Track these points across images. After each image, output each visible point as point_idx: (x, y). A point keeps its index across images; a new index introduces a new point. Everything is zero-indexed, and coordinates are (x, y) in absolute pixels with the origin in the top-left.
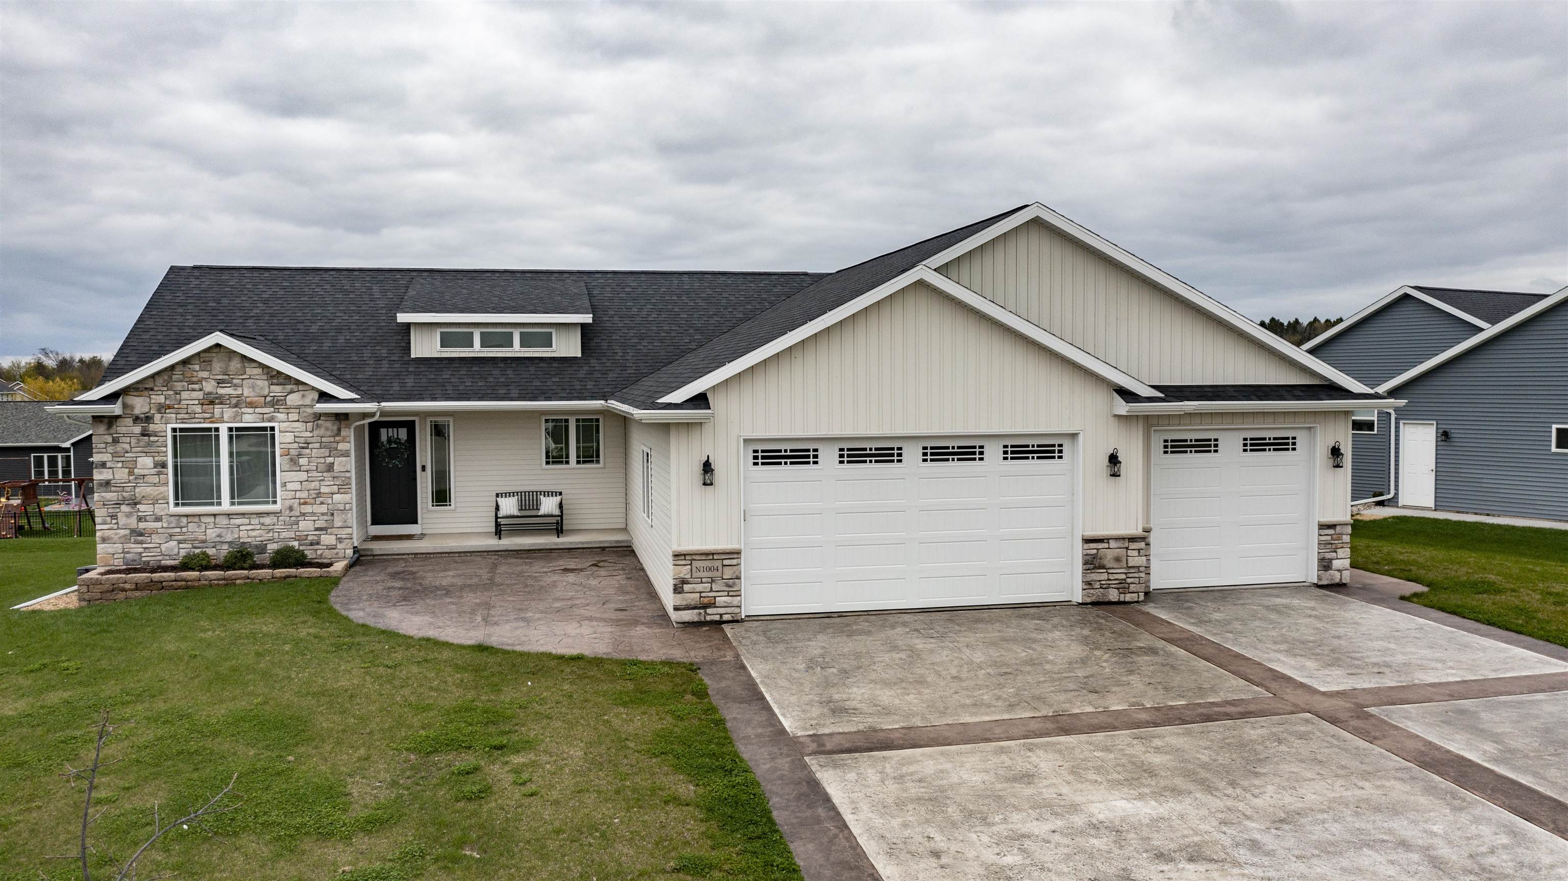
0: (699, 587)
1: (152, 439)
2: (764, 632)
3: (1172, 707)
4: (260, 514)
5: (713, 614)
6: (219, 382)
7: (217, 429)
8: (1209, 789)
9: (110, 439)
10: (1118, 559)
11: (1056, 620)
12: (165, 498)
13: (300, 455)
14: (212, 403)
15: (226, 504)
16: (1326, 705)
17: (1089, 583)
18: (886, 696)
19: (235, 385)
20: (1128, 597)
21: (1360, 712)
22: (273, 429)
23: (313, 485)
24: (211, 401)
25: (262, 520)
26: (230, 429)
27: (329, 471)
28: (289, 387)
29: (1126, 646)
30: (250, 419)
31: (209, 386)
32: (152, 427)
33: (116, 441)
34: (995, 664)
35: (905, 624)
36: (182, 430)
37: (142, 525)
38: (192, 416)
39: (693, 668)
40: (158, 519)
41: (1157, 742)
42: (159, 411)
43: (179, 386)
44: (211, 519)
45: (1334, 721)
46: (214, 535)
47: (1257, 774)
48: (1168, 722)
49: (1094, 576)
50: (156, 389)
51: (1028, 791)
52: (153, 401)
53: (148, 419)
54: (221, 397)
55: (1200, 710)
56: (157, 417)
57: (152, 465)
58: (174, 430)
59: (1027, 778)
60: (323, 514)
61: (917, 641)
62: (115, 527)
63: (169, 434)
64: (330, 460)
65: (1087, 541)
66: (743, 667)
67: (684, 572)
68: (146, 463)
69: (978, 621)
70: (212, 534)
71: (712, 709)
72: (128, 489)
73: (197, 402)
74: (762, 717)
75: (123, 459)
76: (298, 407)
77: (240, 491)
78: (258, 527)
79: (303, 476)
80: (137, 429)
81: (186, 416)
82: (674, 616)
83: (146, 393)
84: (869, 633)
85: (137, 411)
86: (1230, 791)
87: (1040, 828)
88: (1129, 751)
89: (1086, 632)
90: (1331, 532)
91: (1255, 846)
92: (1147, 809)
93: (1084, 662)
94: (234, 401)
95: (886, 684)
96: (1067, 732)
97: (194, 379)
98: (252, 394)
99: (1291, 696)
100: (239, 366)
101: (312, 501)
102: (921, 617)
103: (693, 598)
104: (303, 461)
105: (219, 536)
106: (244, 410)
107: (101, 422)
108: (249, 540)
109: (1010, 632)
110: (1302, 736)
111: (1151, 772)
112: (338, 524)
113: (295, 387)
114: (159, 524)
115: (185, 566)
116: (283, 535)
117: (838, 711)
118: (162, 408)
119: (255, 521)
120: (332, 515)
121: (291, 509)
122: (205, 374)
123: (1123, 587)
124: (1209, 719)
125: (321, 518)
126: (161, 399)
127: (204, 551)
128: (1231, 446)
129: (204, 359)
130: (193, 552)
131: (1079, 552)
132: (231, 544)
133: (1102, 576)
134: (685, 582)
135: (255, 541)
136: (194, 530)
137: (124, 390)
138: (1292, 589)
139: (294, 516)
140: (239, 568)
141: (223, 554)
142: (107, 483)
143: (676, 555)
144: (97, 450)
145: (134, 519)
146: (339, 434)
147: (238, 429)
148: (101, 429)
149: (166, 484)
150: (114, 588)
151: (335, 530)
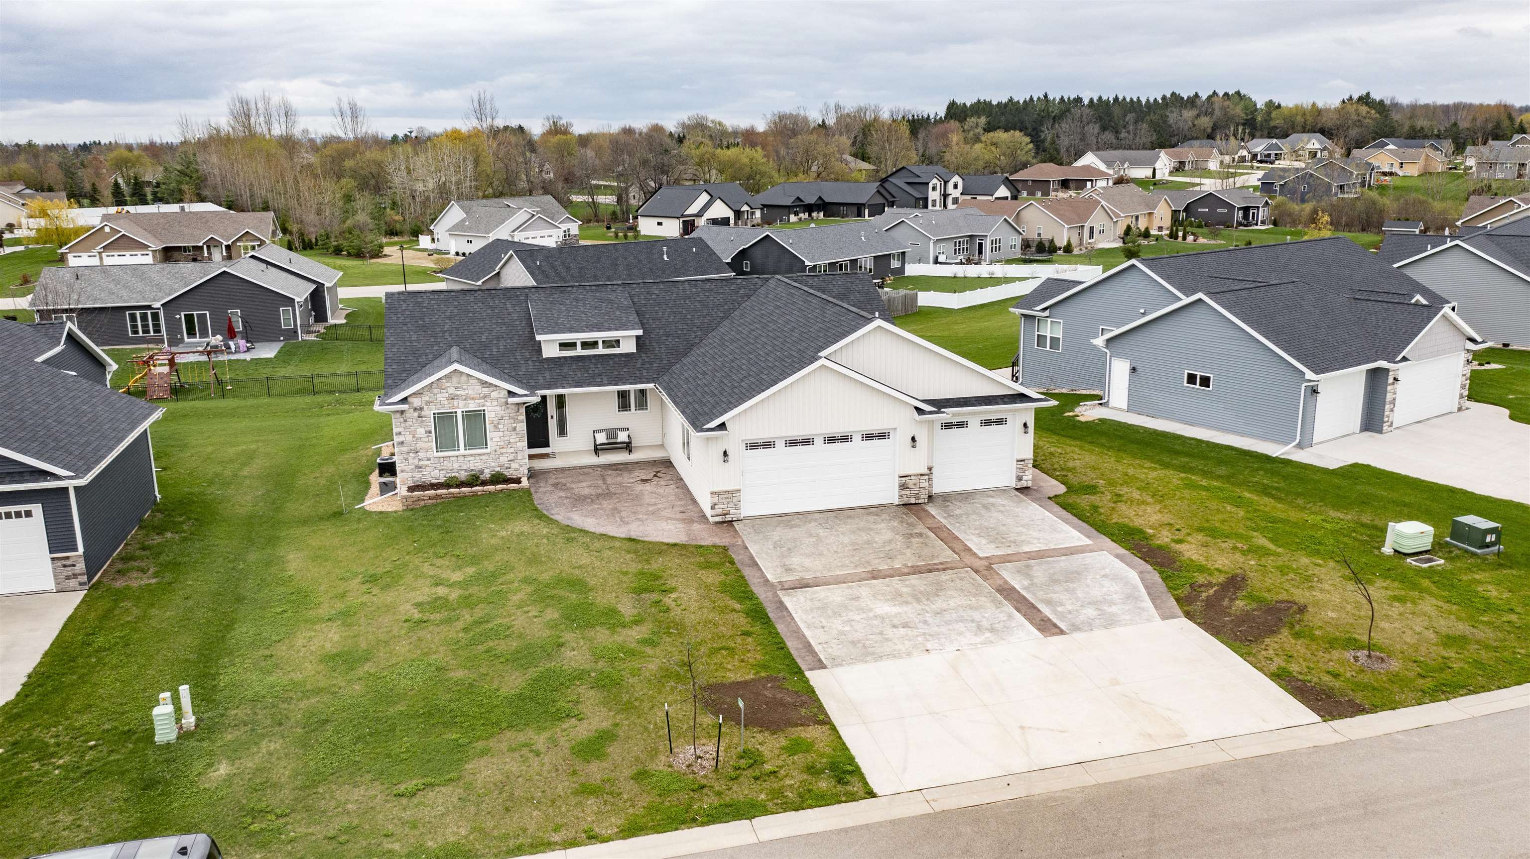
0: (722, 506)
1: (423, 419)
2: (753, 526)
3: (918, 566)
4: (480, 455)
5: (728, 518)
6: (456, 389)
7: (456, 412)
8: (919, 601)
9: (402, 422)
10: (915, 484)
11: (884, 516)
12: (432, 449)
13: (499, 423)
14: (453, 399)
15: (462, 451)
16: (978, 564)
17: (901, 496)
18: (807, 562)
19: (464, 389)
20: (920, 501)
21: (989, 568)
22: (484, 410)
23: (506, 438)
25: (481, 458)
26: (462, 412)
27: (515, 430)
28: (492, 389)
29: (910, 532)
30: (472, 406)
31: (451, 391)
32: (423, 413)
33: (405, 421)
34: (853, 544)
35: (815, 520)
36: (438, 413)
37: (421, 463)
38: (443, 406)
39: (725, 549)
40: (429, 459)
41: (907, 582)
42: (426, 404)
43: (435, 391)
44: (455, 458)
45: (977, 571)
47: (938, 596)
48: (914, 573)
49: (903, 493)
50: (425, 393)
51: (856, 604)
52: (423, 400)
53: (421, 409)
54: (457, 395)
55: (929, 567)
56: (426, 407)
57: (424, 432)
58: (434, 414)
59: (857, 598)
60: (512, 453)
61: (821, 531)
62: (406, 465)
63: (432, 416)
64: (515, 425)
65: (901, 477)
66: (747, 548)
67: (716, 500)
68: (421, 431)
69: (849, 517)
70: (456, 466)
71: (738, 571)
72: (413, 445)
73: (445, 399)
74: (758, 574)
75: (409, 430)
76: (497, 399)
77: (470, 445)
78: (480, 461)
79: (501, 434)
80: (416, 414)
81: (440, 406)
82: (711, 520)
83: (420, 396)
84: (799, 526)
85: (415, 405)
86: (926, 603)
87: (857, 618)
88: (896, 586)
89: (896, 524)
90: (1023, 463)
91: (925, 622)
92: (896, 610)
93: (890, 541)
94: (464, 398)
95: (808, 556)
96: (875, 578)
97: (444, 388)
98: (473, 393)
99: (968, 559)
100: (466, 380)
101: (506, 446)
102: (822, 515)
103: (720, 511)
104: (500, 426)
105: (460, 467)
106: (470, 401)
107: (398, 412)
108: (476, 469)
109: (862, 524)
110: (961, 579)
111: (901, 596)
112: (519, 457)
113: (495, 390)
114: (429, 462)
115: (447, 485)
116: (492, 464)
117: (788, 570)
119: (478, 458)
120: (517, 453)
121: (496, 451)
122: (449, 384)
123: (917, 496)
124: (930, 571)
125: (510, 455)
126: (427, 398)
127: (453, 475)
128: (974, 423)
129: (448, 377)
130: (448, 475)
131: (897, 482)
132: (466, 470)
133: (907, 492)
134: (715, 504)
135: (478, 468)
136: (447, 464)
137: (409, 396)
138: (1002, 491)
139: (497, 454)
140: (477, 485)
141: (463, 476)
142: (402, 443)
143: (712, 493)
144: (397, 426)
145: (417, 460)
146: (518, 412)
147: (466, 411)
148: (398, 415)
149: (432, 442)
150: (417, 500)
151: (518, 461)
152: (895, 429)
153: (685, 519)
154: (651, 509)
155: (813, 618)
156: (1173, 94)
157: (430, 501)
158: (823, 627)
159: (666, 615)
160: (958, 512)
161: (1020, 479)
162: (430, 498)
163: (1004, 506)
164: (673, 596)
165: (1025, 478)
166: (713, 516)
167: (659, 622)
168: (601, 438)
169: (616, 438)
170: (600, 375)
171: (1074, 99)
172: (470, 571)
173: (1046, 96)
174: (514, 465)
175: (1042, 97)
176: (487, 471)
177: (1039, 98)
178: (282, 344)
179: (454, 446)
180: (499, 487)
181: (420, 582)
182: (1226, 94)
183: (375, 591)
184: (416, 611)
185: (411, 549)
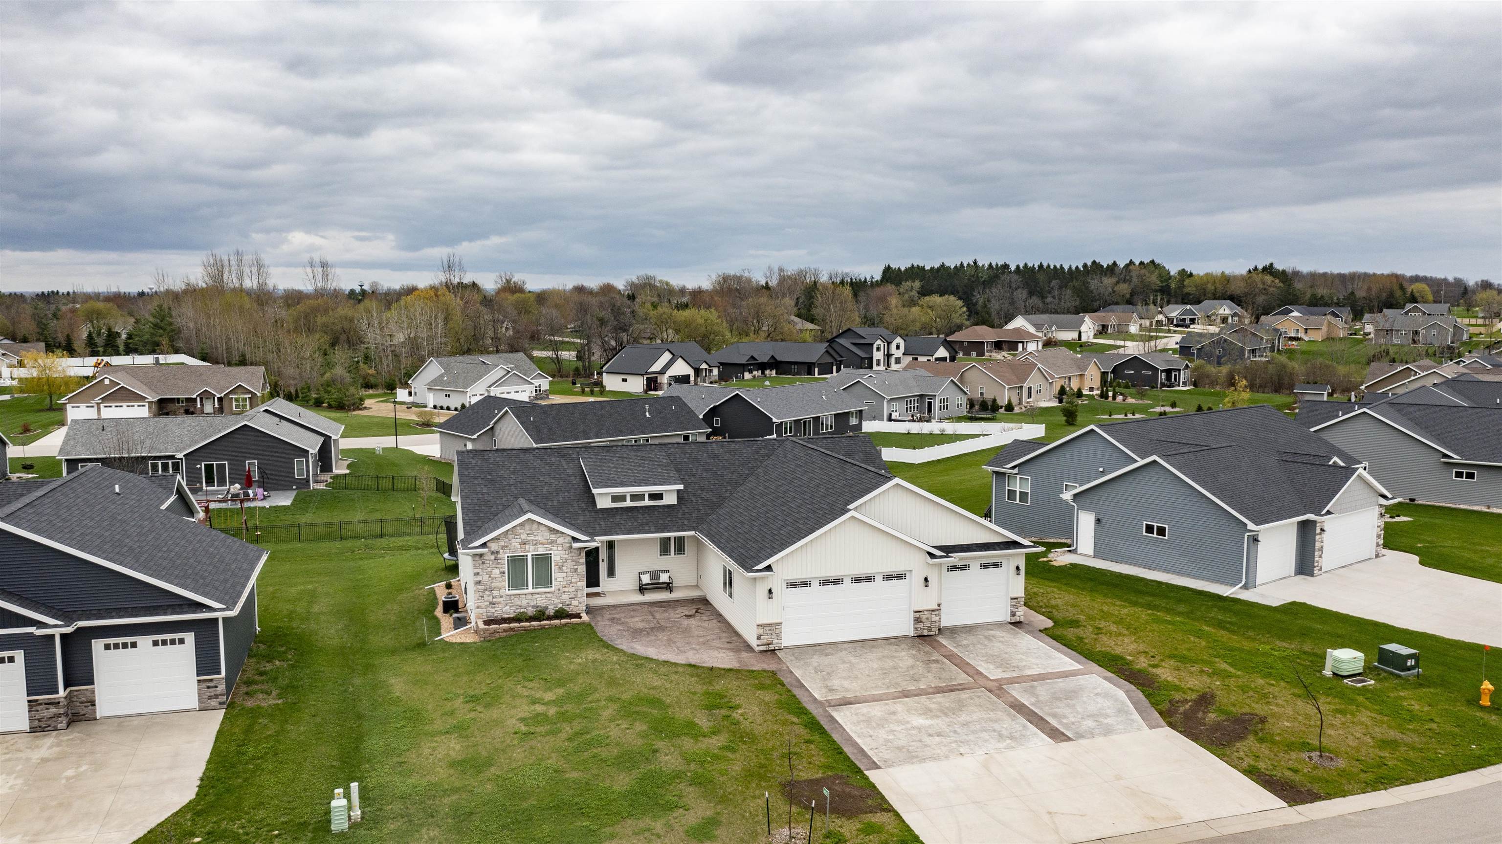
0: (767, 637)
1: (499, 561)
2: (793, 654)
3: (940, 687)
4: (545, 593)
5: (771, 647)
6: (528, 535)
7: (527, 556)
8: (946, 715)
9: (481, 562)
10: (927, 619)
11: (903, 646)
12: (504, 587)
13: (563, 565)
14: (525, 544)
15: (530, 589)
16: (990, 685)
17: (916, 629)
18: (846, 684)
19: (535, 535)
20: (932, 633)
21: (1000, 688)
22: (551, 554)
23: (568, 579)
24: (524, 543)
25: (547, 595)
26: (532, 555)
27: (576, 571)
28: (558, 535)
29: (928, 659)
30: (541, 550)
31: (524, 537)
32: (499, 556)
33: (483, 563)
34: (882, 669)
35: (845, 649)
36: (511, 556)
37: (495, 600)
38: (516, 550)
39: (774, 673)
40: (501, 597)
41: (934, 700)
42: (502, 549)
43: (510, 537)
44: (524, 596)
45: (990, 691)
46: (526, 603)
47: (961, 710)
48: (938, 692)
49: (918, 626)
50: (502, 539)
51: (895, 717)
52: (500, 545)
53: (497, 552)
54: (529, 541)
55: (949, 688)
56: (501, 551)
57: (499, 573)
58: (508, 557)
59: (894, 713)
60: (573, 591)
61: (852, 658)
62: (483, 601)
63: (506, 559)
64: (576, 567)
65: (915, 612)
66: (792, 672)
67: (761, 632)
68: (496, 571)
69: (874, 647)
70: (524, 602)
71: (790, 691)
72: (489, 584)
73: (518, 544)
74: (806, 694)
75: (486, 571)
76: (562, 544)
77: (537, 583)
78: (545, 599)
79: (564, 575)
80: (493, 557)
81: (514, 550)
82: (757, 649)
83: (498, 541)
84: (832, 654)
85: (492, 549)
86: (952, 716)
87: (898, 729)
88: (925, 703)
89: (914, 652)
90: (1016, 600)
91: (955, 732)
92: (928, 722)
93: (913, 667)
94: (534, 543)
95: (844, 678)
96: (906, 697)
97: (518, 534)
98: (542, 539)
99: (981, 681)
100: (536, 527)
101: (568, 586)
102: (850, 645)
103: (764, 641)
104: (564, 568)
105: (528, 604)
106: (539, 546)
107: (477, 555)
108: (541, 605)
109: (886, 652)
110: (979, 697)
111: (931, 711)
112: (579, 595)
113: (561, 535)
114: (502, 599)
115: (517, 619)
116: (556, 601)
117: (831, 690)
118: (503, 547)
119: (543, 596)
120: (577, 591)
121: (559, 590)
122: (522, 531)
123: (930, 629)
124: (951, 691)
125: (572, 593)
126: (503, 543)
127: (522, 611)
128: (975, 567)
129: (521, 525)
130: (518, 611)
131: (912, 616)
132: (533, 607)
133: (921, 625)
134: (760, 636)
135: (544, 605)
136: (517, 601)
137: (488, 541)
138: (999, 625)
139: (560, 593)
140: (544, 620)
141: (531, 611)
142: (480, 582)
143: (758, 626)
144: (475, 568)
145: (491, 597)
146: (580, 555)
147: (536, 555)
148: (477, 558)
149: (505, 581)
150: (495, 632)
151: (578, 599)
152: (911, 571)
153: (733, 649)
154: (701, 640)
155: (861, 729)
156: (1094, 262)
157: (504, 634)
158: (871, 736)
159: (737, 726)
160: (965, 642)
161: (1013, 614)
162: (505, 631)
163: (1003, 637)
164: (740, 711)
165: (1018, 614)
166: (758, 646)
167: (733, 732)
168: (646, 579)
169: (659, 579)
170: (647, 524)
171: (1002, 266)
172: (560, 691)
173: (975, 262)
175: (971, 263)
176: (551, 607)
177: (969, 265)
178: (295, 493)
179: (523, 585)
180: (564, 621)
181: (518, 701)
182: (1142, 263)
183: (479, 709)
184: (522, 725)
185: (501, 674)
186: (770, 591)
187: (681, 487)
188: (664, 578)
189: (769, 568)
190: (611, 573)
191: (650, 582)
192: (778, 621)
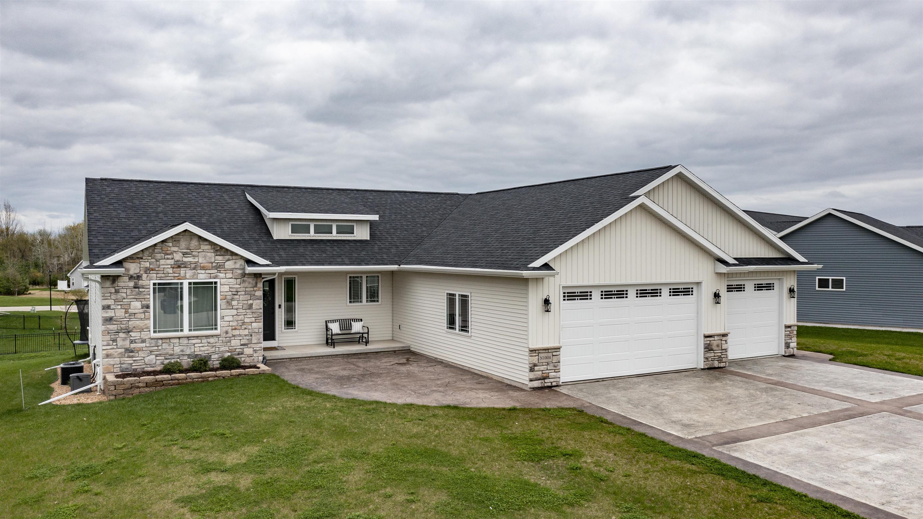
0: (542, 368)
1: (141, 290)
2: (580, 390)
3: (827, 413)
4: (207, 337)
5: (548, 383)
6: (184, 254)
7: (182, 284)
9: (113, 290)
10: (718, 346)
12: (148, 328)
13: (232, 299)
14: (179, 267)
15: (186, 332)
17: (707, 358)
19: (194, 256)
20: (722, 365)
22: (216, 283)
23: (240, 318)
24: (179, 265)
25: (209, 340)
26: (190, 283)
27: (249, 309)
28: (227, 257)
30: (202, 277)
31: (178, 257)
32: (141, 282)
33: (117, 292)
36: (159, 284)
37: (133, 346)
38: (167, 275)
39: (580, 410)
40: (143, 341)
42: (146, 272)
43: (158, 256)
44: (177, 340)
45: (899, 414)
46: (179, 351)
47: (909, 439)
48: (837, 420)
49: (708, 355)
50: (144, 258)
52: (142, 266)
53: (139, 277)
54: (185, 263)
55: (841, 414)
56: (145, 276)
57: (140, 307)
58: (154, 284)
60: (246, 335)
62: (115, 347)
63: (152, 287)
64: (251, 302)
65: (706, 337)
66: (603, 409)
67: (535, 360)
68: (136, 305)
70: (177, 350)
72: (125, 323)
73: (170, 266)
75: (122, 303)
76: (232, 270)
77: (196, 324)
78: (206, 345)
79: (234, 312)
80: (132, 284)
81: (163, 275)
83: (138, 261)
85: (131, 272)
86: (910, 446)
90: (789, 329)
94: (193, 266)
95: (686, 412)
97: (168, 252)
98: (204, 261)
99: (866, 405)
100: (197, 244)
101: (239, 327)
103: (538, 374)
104: (234, 303)
105: (182, 351)
106: (199, 271)
107: (108, 279)
108: (200, 353)
112: (254, 341)
113: (230, 257)
114: (144, 345)
115: (167, 370)
116: (222, 349)
118: (148, 270)
119: (204, 341)
120: (251, 335)
121: (227, 333)
122: (175, 249)
123: (720, 360)
124: (851, 417)
125: (245, 337)
126: (147, 265)
127: (173, 361)
128: (749, 286)
129: (174, 238)
130: (166, 362)
131: (702, 342)
132: (189, 356)
133: (711, 354)
134: (535, 365)
135: (203, 354)
136: (166, 347)
137: (127, 259)
138: (781, 357)
139: (228, 337)
140: (206, 371)
141: (186, 362)
142: (111, 319)
143: (531, 351)
144: (104, 298)
145: (127, 342)
146: (256, 286)
147: (195, 283)
148: (108, 284)
149: (149, 319)
150: (133, 386)
151: (253, 346)
152: (698, 284)
154: (439, 383)
157: (147, 389)
161: (787, 346)
162: (147, 385)
164: (588, 460)
165: (791, 345)
166: (531, 380)
168: (335, 329)
169: (351, 329)
174: (248, 351)
176: (214, 357)
179: (176, 325)
180: (235, 372)
185: (141, 433)
186: (547, 302)
187: (376, 217)
188: (357, 327)
189: (546, 266)
190: (290, 324)
191: (339, 332)
192: (556, 345)
